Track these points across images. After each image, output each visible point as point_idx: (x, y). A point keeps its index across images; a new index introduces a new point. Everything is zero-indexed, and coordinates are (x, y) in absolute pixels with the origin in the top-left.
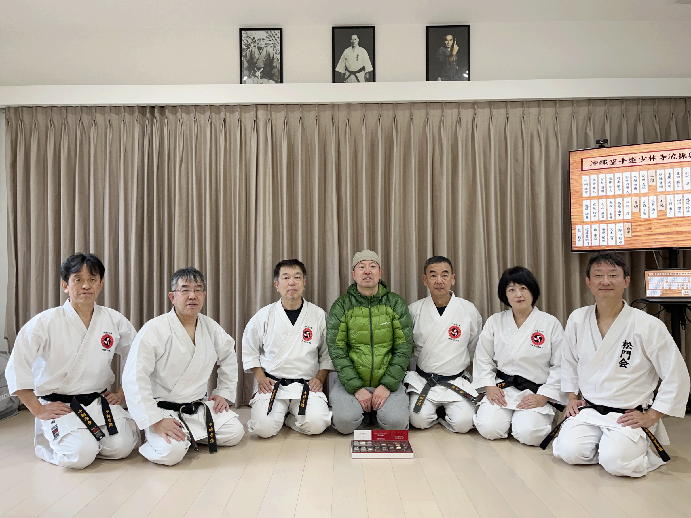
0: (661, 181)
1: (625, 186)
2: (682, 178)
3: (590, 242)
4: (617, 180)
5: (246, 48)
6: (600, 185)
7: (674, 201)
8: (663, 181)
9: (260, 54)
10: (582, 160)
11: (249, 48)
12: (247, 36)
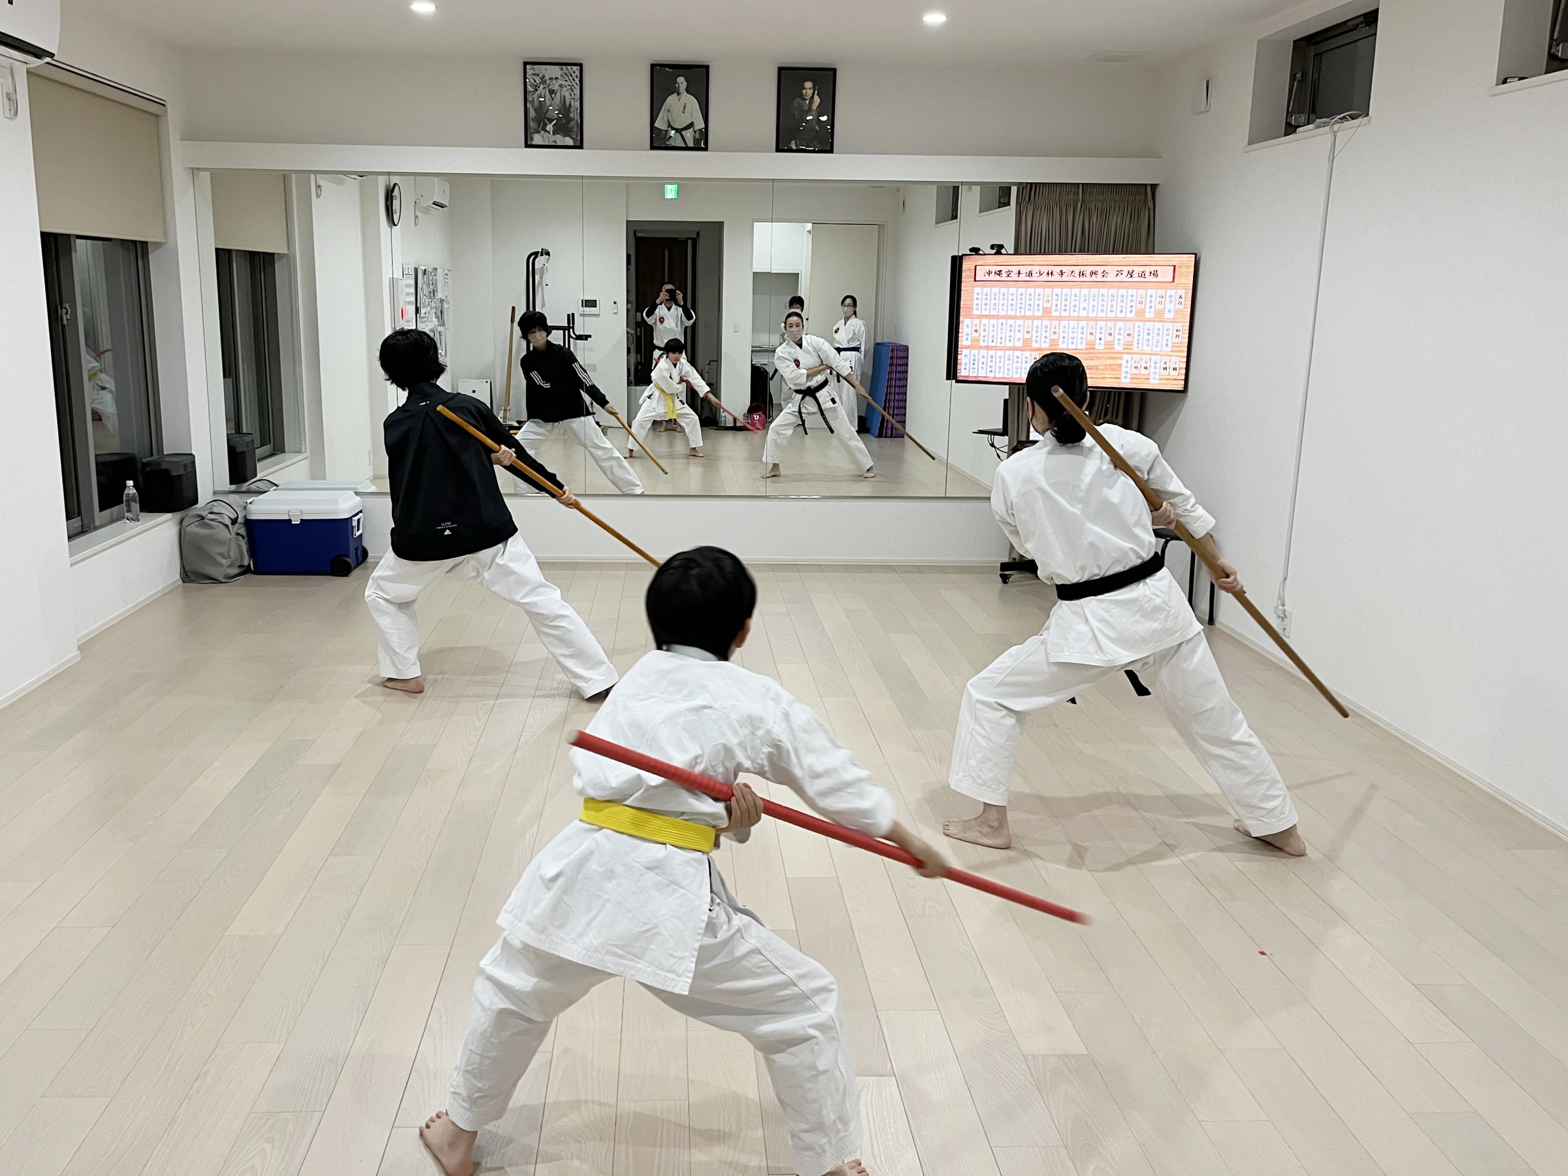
0: (1056, 303)
1: (1019, 305)
2: (1079, 302)
3: (976, 371)
4: (1011, 297)
5: (532, 90)
6: (993, 301)
7: (1069, 328)
8: (1059, 303)
9: (553, 99)
10: (976, 266)
11: (537, 90)
12: (533, 72)
